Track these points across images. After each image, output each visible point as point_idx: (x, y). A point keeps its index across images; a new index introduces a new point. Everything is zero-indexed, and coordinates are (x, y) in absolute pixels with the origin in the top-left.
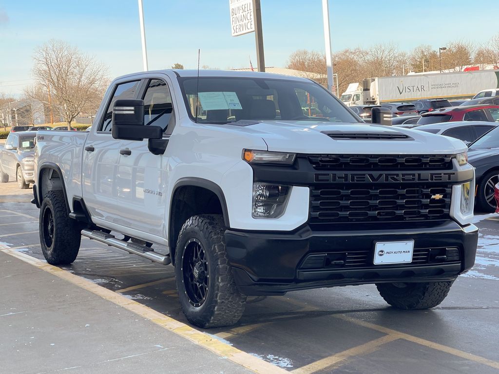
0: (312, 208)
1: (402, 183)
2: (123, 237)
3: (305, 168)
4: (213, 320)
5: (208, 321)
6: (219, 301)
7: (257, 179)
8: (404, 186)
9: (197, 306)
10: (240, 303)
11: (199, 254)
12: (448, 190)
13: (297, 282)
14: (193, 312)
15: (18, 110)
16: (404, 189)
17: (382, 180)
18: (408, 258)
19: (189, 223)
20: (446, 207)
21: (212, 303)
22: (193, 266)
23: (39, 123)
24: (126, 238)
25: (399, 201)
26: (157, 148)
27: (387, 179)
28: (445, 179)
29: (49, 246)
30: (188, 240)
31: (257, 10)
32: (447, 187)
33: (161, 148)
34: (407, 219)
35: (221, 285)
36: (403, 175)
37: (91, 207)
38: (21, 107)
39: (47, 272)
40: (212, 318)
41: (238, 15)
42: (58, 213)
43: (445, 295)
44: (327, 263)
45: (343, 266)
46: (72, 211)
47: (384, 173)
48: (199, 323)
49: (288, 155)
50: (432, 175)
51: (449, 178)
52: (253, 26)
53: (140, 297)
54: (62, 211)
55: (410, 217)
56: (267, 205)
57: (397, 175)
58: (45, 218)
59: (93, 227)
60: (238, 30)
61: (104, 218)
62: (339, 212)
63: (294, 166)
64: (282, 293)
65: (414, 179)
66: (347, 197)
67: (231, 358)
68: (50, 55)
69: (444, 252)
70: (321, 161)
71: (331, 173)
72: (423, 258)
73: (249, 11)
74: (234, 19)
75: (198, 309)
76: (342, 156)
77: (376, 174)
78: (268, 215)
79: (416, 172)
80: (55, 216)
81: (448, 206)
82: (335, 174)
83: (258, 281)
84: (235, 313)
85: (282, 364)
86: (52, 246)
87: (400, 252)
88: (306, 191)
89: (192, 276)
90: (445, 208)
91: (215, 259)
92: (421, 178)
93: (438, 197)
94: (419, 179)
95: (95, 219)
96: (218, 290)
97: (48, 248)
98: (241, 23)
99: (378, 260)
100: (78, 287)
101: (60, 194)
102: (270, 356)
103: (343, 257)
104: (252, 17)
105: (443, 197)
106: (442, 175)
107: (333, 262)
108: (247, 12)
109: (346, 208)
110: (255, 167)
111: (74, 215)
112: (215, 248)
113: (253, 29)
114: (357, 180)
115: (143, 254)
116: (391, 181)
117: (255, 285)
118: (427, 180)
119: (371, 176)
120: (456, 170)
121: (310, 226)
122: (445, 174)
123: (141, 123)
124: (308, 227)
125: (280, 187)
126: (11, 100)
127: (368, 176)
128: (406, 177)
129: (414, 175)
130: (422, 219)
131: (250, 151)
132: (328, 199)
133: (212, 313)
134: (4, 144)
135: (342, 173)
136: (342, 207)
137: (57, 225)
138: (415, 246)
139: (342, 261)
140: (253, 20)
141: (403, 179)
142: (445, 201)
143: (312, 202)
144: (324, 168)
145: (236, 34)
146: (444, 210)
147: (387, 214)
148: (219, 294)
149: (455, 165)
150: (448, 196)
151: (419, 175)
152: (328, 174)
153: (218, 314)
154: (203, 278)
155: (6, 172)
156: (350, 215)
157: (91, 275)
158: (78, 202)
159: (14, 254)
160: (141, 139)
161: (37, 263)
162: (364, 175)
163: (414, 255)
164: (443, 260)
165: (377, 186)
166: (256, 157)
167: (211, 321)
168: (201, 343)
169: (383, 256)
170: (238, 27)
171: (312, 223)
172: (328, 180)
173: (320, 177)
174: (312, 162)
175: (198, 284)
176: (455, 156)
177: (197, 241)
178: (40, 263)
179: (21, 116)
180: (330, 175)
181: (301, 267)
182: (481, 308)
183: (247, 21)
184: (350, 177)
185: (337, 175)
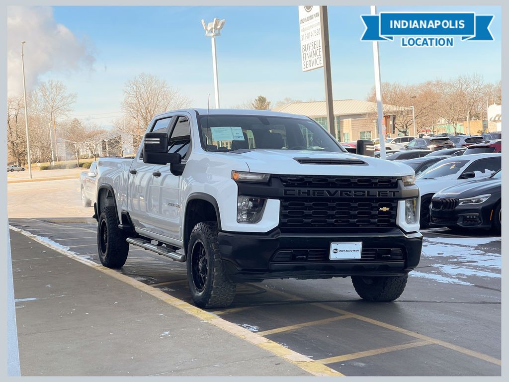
0: (282, 215)
1: (354, 198)
2: (157, 243)
3: (276, 185)
4: (211, 301)
5: (207, 302)
6: (214, 286)
7: (241, 193)
8: (356, 200)
9: (200, 292)
10: (231, 289)
11: (203, 251)
12: (394, 204)
13: (271, 272)
14: (197, 296)
15: (109, 141)
16: (356, 203)
17: (338, 195)
18: (358, 256)
19: (196, 227)
20: (393, 217)
21: (210, 288)
22: (199, 261)
23: (128, 154)
24: (160, 244)
25: (352, 212)
26: (177, 170)
27: (341, 194)
28: (391, 195)
29: (104, 253)
30: (195, 241)
31: (326, 46)
32: (393, 202)
33: (180, 170)
34: (360, 226)
35: (216, 274)
36: (355, 192)
37: (134, 219)
38: (112, 138)
39: (98, 271)
40: (210, 300)
41: (308, 52)
42: (111, 225)
43: (402, 290)
44: (293, 258)
45: (306, 260)
46: (121, 223)
47: (339, 190)
48: (202, 304)
49: (264, 175)
50: (379, 192)
51: (394, 195)
52: (322, 62)
53: (166, 289)
54: (114, 223)
55: (362, 225)
56: (249, 213)
57: (350, 192)
58: (102, 229)
59: (136, 236)
60: (308, 66)
61: (145, 229)
62: (304, 220)
63: (268, 183)
64: (260, 280)
65: (364, 195)
66: (310, 208)
67: (209, 322)
68: (140, 88)
69: (389, 252)
70: (290, 180)
71: (297, 189)
72: (371, 257)
73: (319, 48)
74: (304, 55)
75: (201, 294)
76: (306, 176)
77: (332, 190)
78: (249, 221)
79: (366, 190)
80: (108, 227)
81: (395, 216)
82: (300, 190)
83: (242, 271)
84: (228, 296)
85: (252, 329)
86: (106, 252)
87: (351, 251)
88: (277, 202)
89: (198, 269)
90: (391, 218)
91: (211, 255)
92: (370, 195)
93: (385, 209)
94: (368, 195)
95: (138, 229)
96: (213, 278)
97: (103, 254)
98: (311, 59)
99: (333, 256)
100: (118, 280)
101: (113, 210)
102: (245, 325)
103: (306, 254)
104: (321, 53)
105: (389, 210)
106: (388, 192)
107: (297, 257)
108: (316, 49)
109: (309, 216)
110: (240, 184)
111: (122, 226)
112: (212, 247)
113: (322, 65)
114: (317, 195)
115: (167, 254)
116: (344, 196)
117: (240, 273)
118: (375, 196)
119: (329, 192)
120: (401, 189)
121: (281, 229)
122: (390, 192)
123: (165, 151)
124: (279, 230)
125: (259, 200)
126: (103, 132)
127: (326, 192)
128: (357, 193)
129: (364, 192)
130: (374, 227)
131: (236, 172)
132: (295, 209)
133: (210, 295)
134: (88, 172)
135: (305, 190)
136: (306, 215)
137: (110, 234)
138: (363, 247)
139: (304, 257)
140: (322, 56)
141: (355, 195)
142: (391, 213)
143: (283, 211)
144: (293, 185)
145: (306, 69)
146: (391, 220)
147: (343, 222)
148: (214, 282)
149: (400, 185)
150: (394, 209)
151: (368, 192)
152: (294, 190)
153: (214, 297)
154: (204, 270)
155: (88, 197)
156: (312, 221)
157: (134, 275)
158: (125, 215)
159: (77, 258)
160: (165, 164)
161: (92, 264)
162: (323, 191)
163: (362, 254)
164: (387, 259)
165: (334, 200)
166: (241, 176)
167: (210, 303)
168: (193, 314)
169: (336, 254)
170: (308, 63)
171: (282, 226)
172: (294, 195)
173: (288, 192)
174: (282, 181)
175: (202, 275)
176: (401, 178)
177: (201, 242)
178: (99, 266)
179: (111, 146)
180: (296, 191)
181: (273, 260)
182: (436, 302)
183: (317, 57)
184: (311, 193)
185: (302, 191)
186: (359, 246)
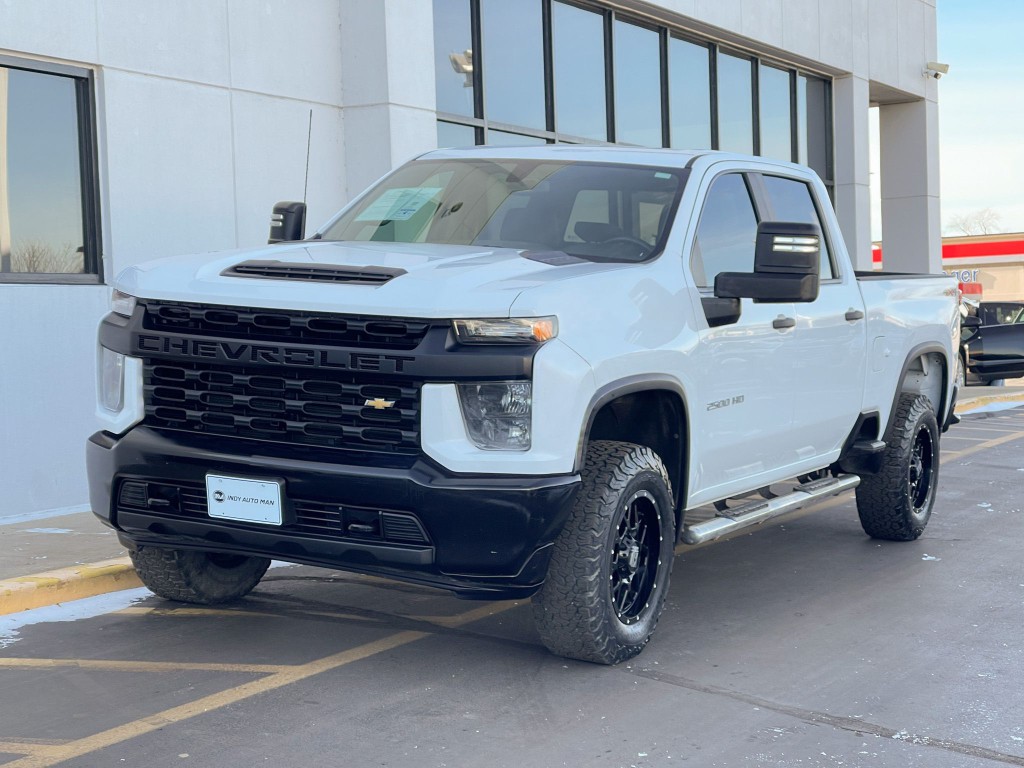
8: (295, 373)
16: (302, 379)
17: (249, 357)
25: (291, 403)
27: (254, 356)
28: (390, 366)
32: (404, 387)
36: (289, 351)
47: (251, 343)
50: (354, 356)
51: (399, 367)
57: (275, 350)
62: (187, 411)
65: (311, 362)
66: (199, 384)
77: (231, 343)
79: (317, 349)
81: (414, 424)
82: (167, 338)
90: (404, 428)
92: (328, 361)
93: (380, 403)
94: (324, 361)
105: (395, 405)
106: (382, 358)
114: (204, 354)
116: (263, 359)
118: (344, 366)
119: (225, 347)
122: (387, 357)
127: (221, 347)
128: (295, 356)
129: (311, 352)
135: (179, 338)
138: (285, 494)
139: (167, 502)
141: (288, 360)
142: (399, 414)
146: (402, 432)
150: (410, 404)
151: (323, 354)
152: (157, 338)
156: (203, 418)
162: (215, 344)
172: (159, 349)
173: (147, 343)
174: (148, 314)
180: (160, 340)
181: (120, 502)
184: (191, 346)
185: (172, 342)
186: (272, 490)
